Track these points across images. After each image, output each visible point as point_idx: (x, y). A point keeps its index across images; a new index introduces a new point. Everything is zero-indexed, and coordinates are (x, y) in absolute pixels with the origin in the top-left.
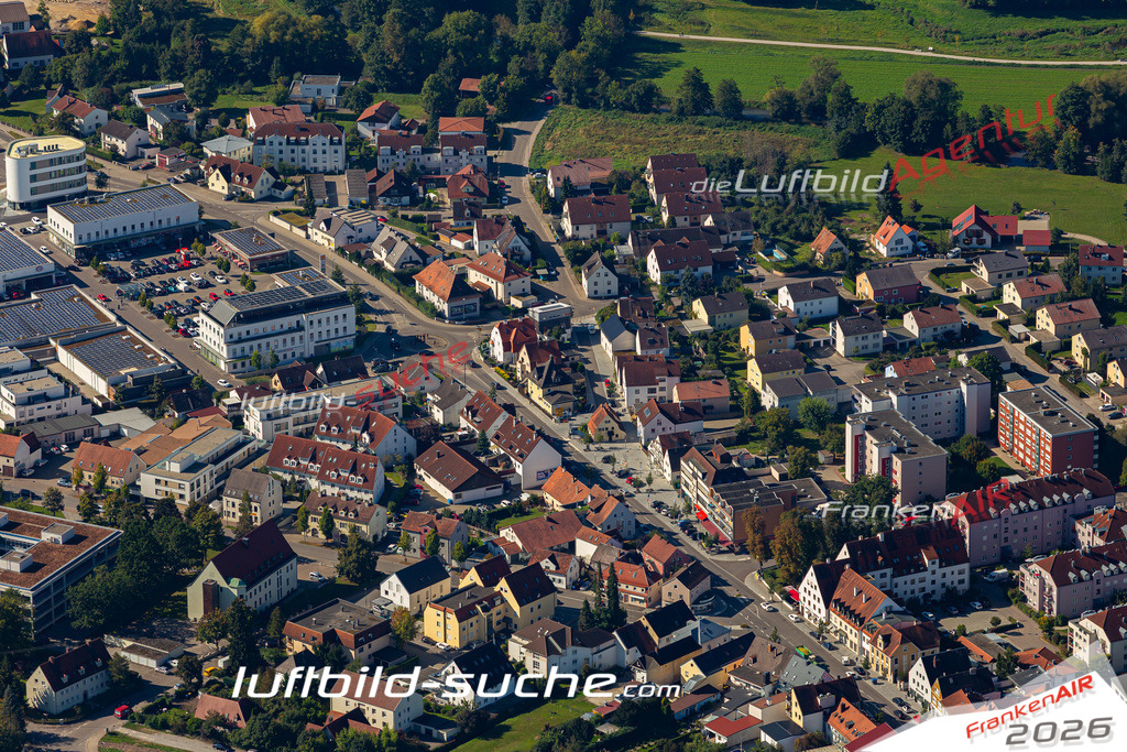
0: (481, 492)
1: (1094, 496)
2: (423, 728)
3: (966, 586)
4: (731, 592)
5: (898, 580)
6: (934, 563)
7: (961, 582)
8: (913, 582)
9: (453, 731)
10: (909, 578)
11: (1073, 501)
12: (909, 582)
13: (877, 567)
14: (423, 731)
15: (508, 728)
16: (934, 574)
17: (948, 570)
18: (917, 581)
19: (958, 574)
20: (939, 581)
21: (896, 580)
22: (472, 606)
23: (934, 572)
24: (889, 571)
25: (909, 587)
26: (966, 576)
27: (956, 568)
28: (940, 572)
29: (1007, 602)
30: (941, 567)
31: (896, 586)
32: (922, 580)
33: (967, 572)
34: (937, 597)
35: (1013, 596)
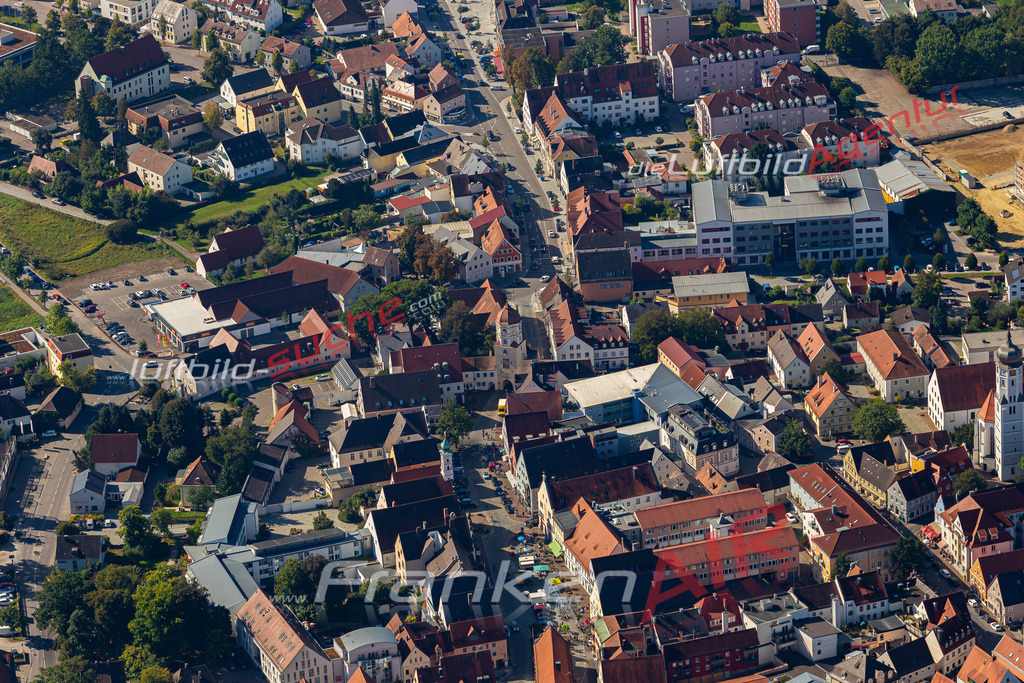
0: (349, 28)
1: (781, 53)
2: (188, 191)
3: (656, 113)
4: (484, 108)
5: (599, 106)
6: (627, 94)
7: (652, 110)
8: (610, 108)
9: (207, 194)
10: (607, 104)
11: (763, 56)
12: (606, 108)
13: (579, 94)
14: (188, 194)
15: (252, 195)
16: (627, 104)
17: (640, 101)
18: (613, 108)
19: (649, 105)
20: (633, 109)
21: (595, 106)
22: (269, 106)
23: (627, 102)
24: (589, 98)
25: (607, 112)
26: (656, 106)
27: (647, 100)
28: (633, 102)
29: (684, 128)
30: (633, 98)
31: (596, 109)
32: (618, 107)
33: (657, 103)
34: (631, 121)
35: (689, 123)
